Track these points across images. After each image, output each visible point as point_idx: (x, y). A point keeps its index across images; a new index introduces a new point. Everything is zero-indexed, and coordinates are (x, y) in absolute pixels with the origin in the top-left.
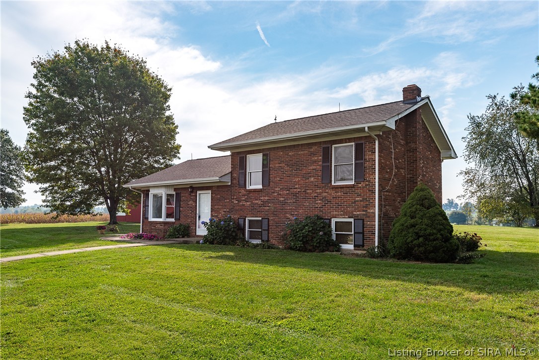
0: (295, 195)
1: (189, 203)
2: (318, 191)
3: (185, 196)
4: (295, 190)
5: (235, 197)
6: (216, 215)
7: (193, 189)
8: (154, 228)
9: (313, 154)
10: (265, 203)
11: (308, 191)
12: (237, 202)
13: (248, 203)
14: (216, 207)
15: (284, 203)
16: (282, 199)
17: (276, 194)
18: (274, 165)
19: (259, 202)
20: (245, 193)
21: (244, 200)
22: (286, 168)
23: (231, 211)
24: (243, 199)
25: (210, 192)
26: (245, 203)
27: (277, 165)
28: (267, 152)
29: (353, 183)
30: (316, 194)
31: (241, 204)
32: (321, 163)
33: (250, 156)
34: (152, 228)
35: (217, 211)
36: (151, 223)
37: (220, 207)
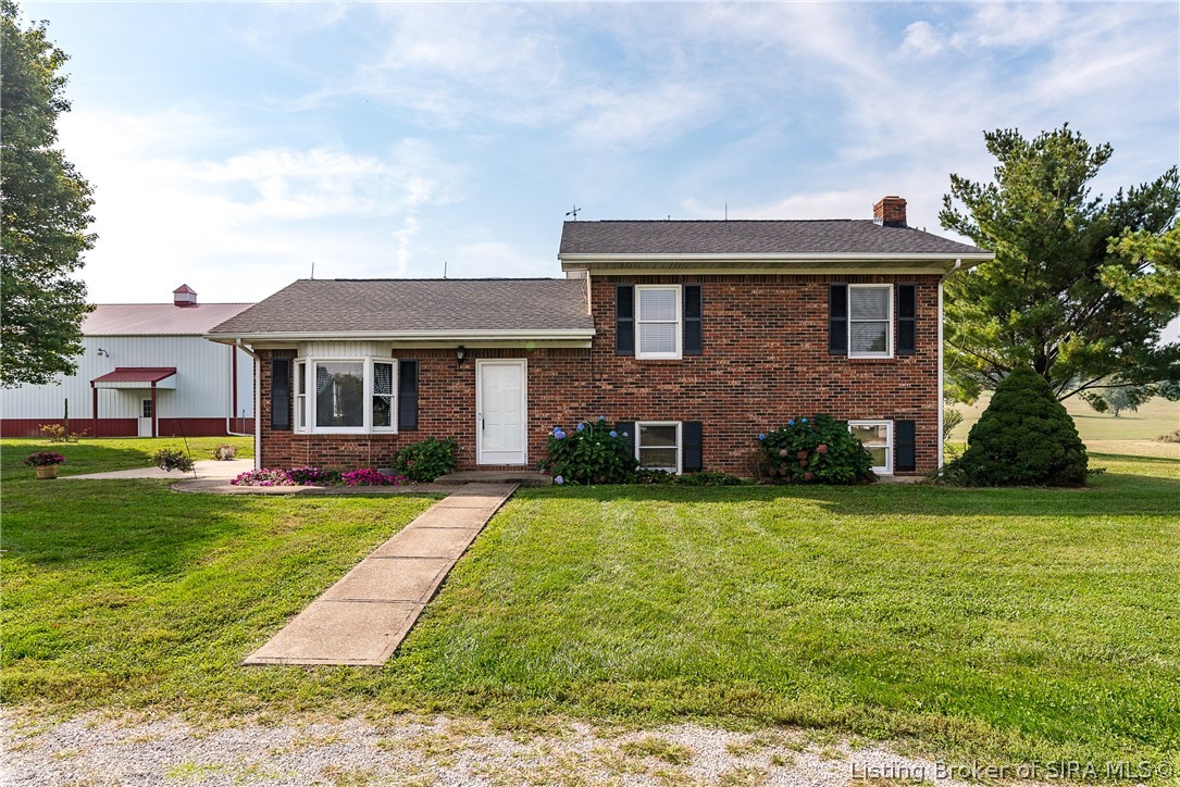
0: (768, 375)
1: (452, 388)
2: (821, 369)
4: (767, 365)
5: (605, 376)
6: (545, 415)
7: (464, 357)
8: (333, 452)
9: (809, 297)
10: (688, 391)
11: (799, 369)
12: (610, 387)
13: (645, 391)
14: (544, 398)
15: (740, 391)
16: (734, 383)
17: (718, 373)
18: (715, 311)
19: (676, 388)
20: (634, 367)
21: (632, 383)
22: (745, 320)
23: (592, 407)
24: (630, 380)
25: (524, 362)
26: (635, 390)
27: (722, 313)
28: (696, 284)
29: (892, 356)
30: (816, 375)
31: (624, 391)
32: (825, 316)
33: (639, 289)
34: (324, 452)
35: (551, 407)
36: (319, 440)
37: (557, 398)
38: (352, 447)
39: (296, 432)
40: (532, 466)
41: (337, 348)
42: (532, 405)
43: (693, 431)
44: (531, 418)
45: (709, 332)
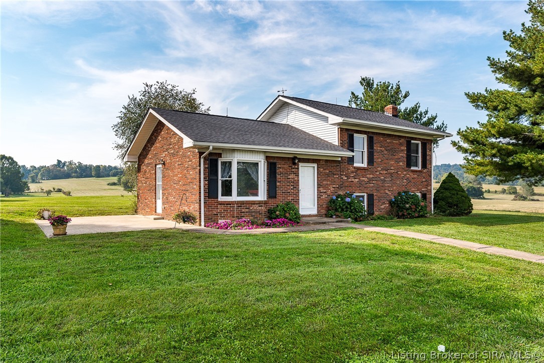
0: (391, 174)
1: (290, 177)
2: (404, 173)
3: (281, 168)
4: (391, 171)
5: (344, 173)
6: (325, 191)
7: (294, 161)
8: (247, 210)
9: (401, 144)
10: (370, 180)
11: (399, 173)
12: (346, 178)
13: (357, 180)
14: (324, 182)
15: (384, 181)
16: (382, 178)
17: (378, 173)
18: (377, 147)
19: (366, 179)
20: (353, 170)
21: (353, 177)
22: (386, 152)
23: (340, 188)
24: (352, 175)
25: (315, 165)
26: (353, 180)
27: (379, 148)
28: (372, 135)
29: (420, 169)
30: (403, 175)
31: (350, 180)
32: (405, 152)
33: (356, 135)
34: (243, 210)
35: (325, 187)
36: (241, 204)
37: (329, 183)
38: (256, 207)
39: (219, 200)
40: (319, 215)
41: (249, 154)
42: (319, 186)
43: (371, 197)
44: (319, 192)
45: (376, 155)
